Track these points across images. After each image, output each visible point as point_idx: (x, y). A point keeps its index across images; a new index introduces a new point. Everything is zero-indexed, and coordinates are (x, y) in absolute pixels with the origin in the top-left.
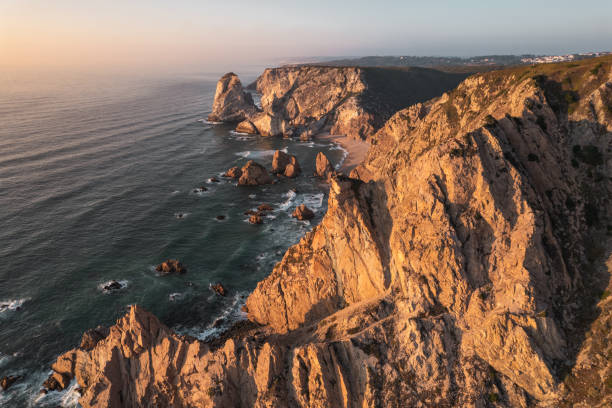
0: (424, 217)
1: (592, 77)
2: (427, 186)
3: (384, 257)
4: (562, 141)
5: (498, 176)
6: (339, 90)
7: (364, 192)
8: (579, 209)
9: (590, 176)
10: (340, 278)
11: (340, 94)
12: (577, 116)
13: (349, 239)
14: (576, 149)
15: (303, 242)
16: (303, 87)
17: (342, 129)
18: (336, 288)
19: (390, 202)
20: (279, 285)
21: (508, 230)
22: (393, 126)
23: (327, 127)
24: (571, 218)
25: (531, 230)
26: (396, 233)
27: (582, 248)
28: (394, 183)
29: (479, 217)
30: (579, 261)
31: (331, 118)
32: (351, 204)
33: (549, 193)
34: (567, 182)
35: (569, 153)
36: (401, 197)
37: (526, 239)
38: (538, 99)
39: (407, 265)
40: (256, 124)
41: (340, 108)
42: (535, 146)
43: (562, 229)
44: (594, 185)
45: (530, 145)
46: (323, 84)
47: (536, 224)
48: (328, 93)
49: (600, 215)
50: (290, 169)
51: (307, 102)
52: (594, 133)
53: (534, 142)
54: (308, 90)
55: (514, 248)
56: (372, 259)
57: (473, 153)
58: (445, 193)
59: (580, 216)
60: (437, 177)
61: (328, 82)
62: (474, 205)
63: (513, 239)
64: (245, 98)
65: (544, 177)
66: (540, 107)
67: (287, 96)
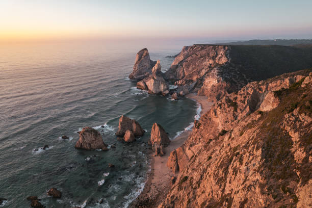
6: (211, 62)
11: (211, 65)
16: (189, 59)
17: (205, 92)
31: (200, 82)
40: (147, 83)
41: (207, 76)
46: (202, 57)
48: (204, 63)
51: (190, 69)
54: (192, 61)
61: (205, 56)
64: (151, 64)
67: (179, 64)
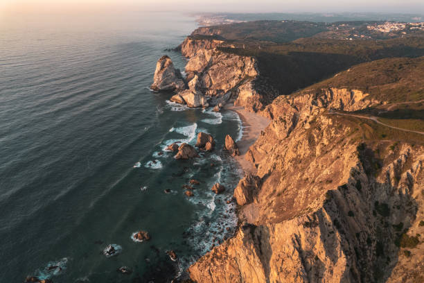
0: (288, 257)
1: (391, 152)
2: (291, 241)
3: (267, 272)
4: (369, 196)
5: (329, 236)
6: (239, 72)
7: (257, 232)
8: (374, 245)
9: (382, 223)
10: (243, 276)
11: (240, 75)
12: (380, 180)
13: (248, 259)
14: (377, 203)
15: (222, 248)
16: (215, 67)
17: (241, 103)
18: (241, 280)
19: (271, 240)
20: (209, 270)
21: (332, 266)
22: (275, 124)
23: (231, 100)
24: (368, 251)
25: (344, 269)
26: (273, 260)
27: (372, 272)
28: (274, 230)
29: (317, 258)
30: (370, 280)
31: (234, 93)
32: (250, 243)
33: (358, 235)
34: (369, 226)
35: (372, 205)
36: (277, 239)
37: (341, 274)
38: (358, 168)
39: (278, 280)
40: (184, 97)
41: (240, 88)
42: (353, 205)
43: (362, 259)
44: (383, 228)
45: (350, 205)
46: (229, 66)
47: (347, 265)
48: (232, 73)
49: (384, 249)
50: (209, 145)
51: (218, 78)
52: (387, 194)
53: (353, 202)
54: (219, 69)
55: (334, 277)
56: (260, 272)
57: (317, 224)
58: (300, 245)
59: (373, 251)
60: (296, 236)
61: (232, 65)
62: (315, 252)
63: (334, 272)
64: (176, 74)
65: (356, 225)
66: (359, 173)
67: (204, 71)
